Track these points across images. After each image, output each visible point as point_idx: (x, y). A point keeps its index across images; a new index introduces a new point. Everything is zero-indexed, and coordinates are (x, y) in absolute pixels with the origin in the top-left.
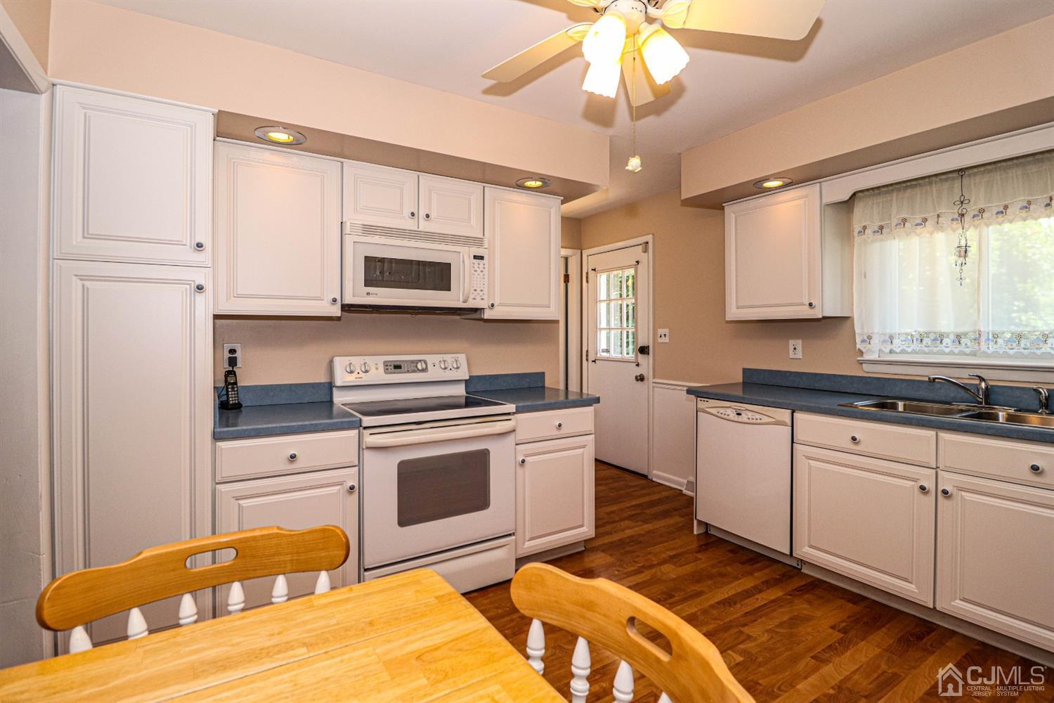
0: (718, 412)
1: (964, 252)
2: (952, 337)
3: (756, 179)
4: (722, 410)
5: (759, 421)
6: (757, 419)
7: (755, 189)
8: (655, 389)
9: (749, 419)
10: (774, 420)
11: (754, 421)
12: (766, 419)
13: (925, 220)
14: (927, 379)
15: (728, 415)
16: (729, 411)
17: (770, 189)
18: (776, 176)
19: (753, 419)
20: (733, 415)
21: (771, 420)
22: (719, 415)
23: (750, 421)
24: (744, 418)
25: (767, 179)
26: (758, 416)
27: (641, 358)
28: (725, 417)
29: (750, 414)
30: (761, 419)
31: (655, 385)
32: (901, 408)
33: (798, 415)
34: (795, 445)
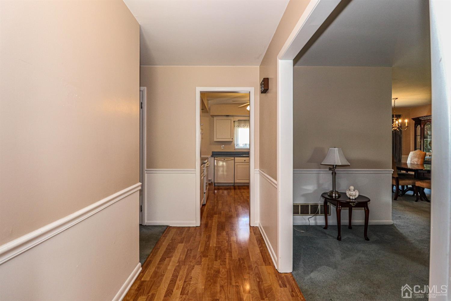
0: (220, 160)
12: (230, 159)
16: (222, 159)
24: (225, 160)
29: (227, 159)
33: (236, 158)
34: (235, 163)
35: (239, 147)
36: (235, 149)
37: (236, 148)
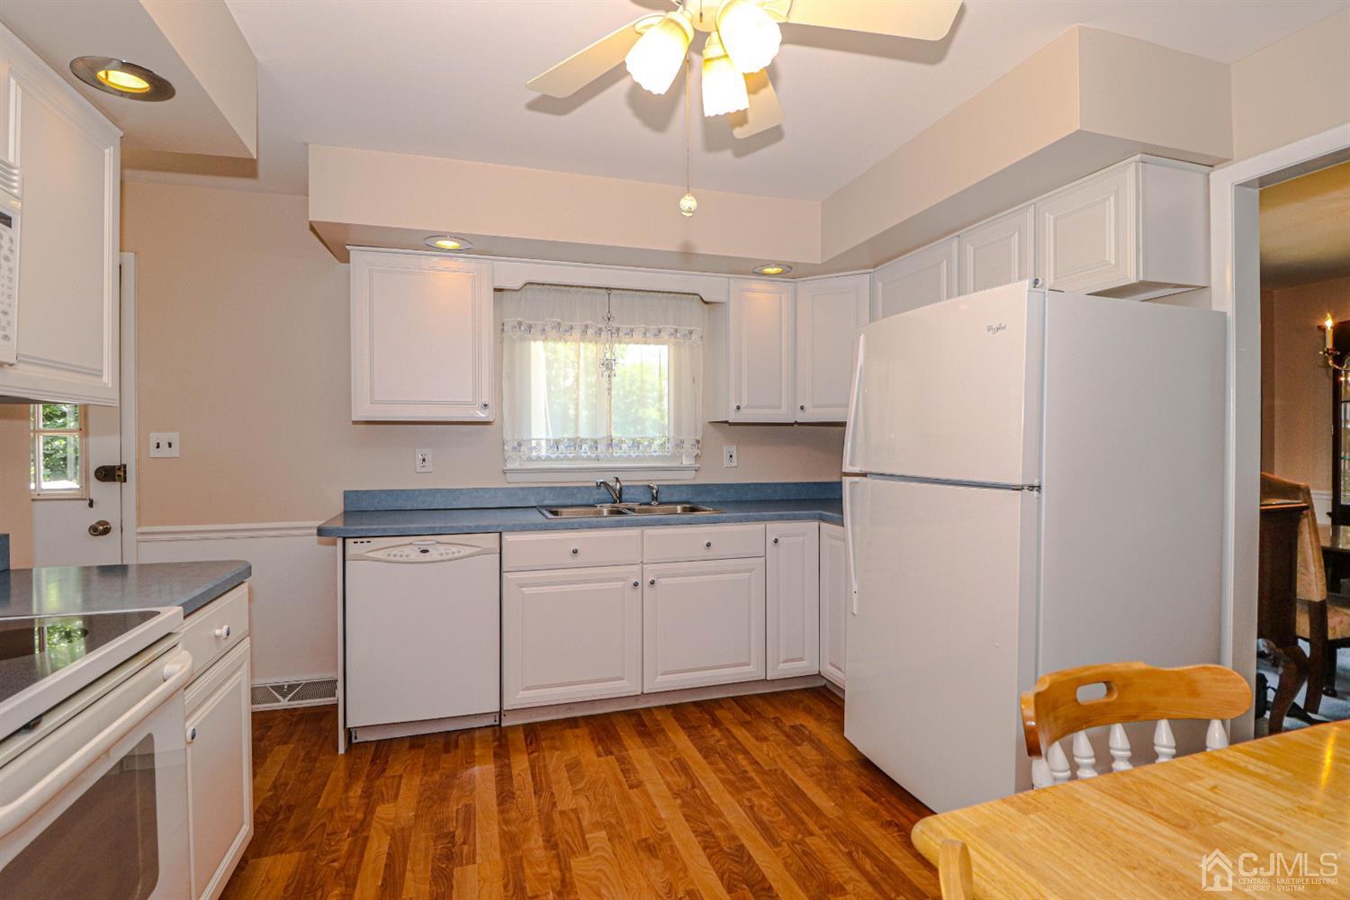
0: (389, 555)
1: (608, 365)
2: (590, 443)
3: (432, 232)
4: (395, 551)
5: (457, 555)
6: (454, 553)
7: (423, 243)
8: (142, 545)
9: (442, 554)
10: (479, 549)
11: (451, 556)
12: (468, 551)
13: (571, 328)
14: (595, 485)
15: (407, 556)
16: (406, 550)
17: (442, 250)
18: (454, 237)
19: (447, 554)
20: (414, 554)
21: (474, 550)
22: (392, 558)
23: (444, 557)
24: (434, 554)
25: (443, 236)
26: (454, 549)
27: (100, 490)
28: (404, 559)
29: (442, 549)
30: (459, 552)
31: (140, 537)
32: (605, 512)
33: (507, 537)
34: (504, 575)
35: (530, 459)
36: (504, 472)
37: (510, 466)
